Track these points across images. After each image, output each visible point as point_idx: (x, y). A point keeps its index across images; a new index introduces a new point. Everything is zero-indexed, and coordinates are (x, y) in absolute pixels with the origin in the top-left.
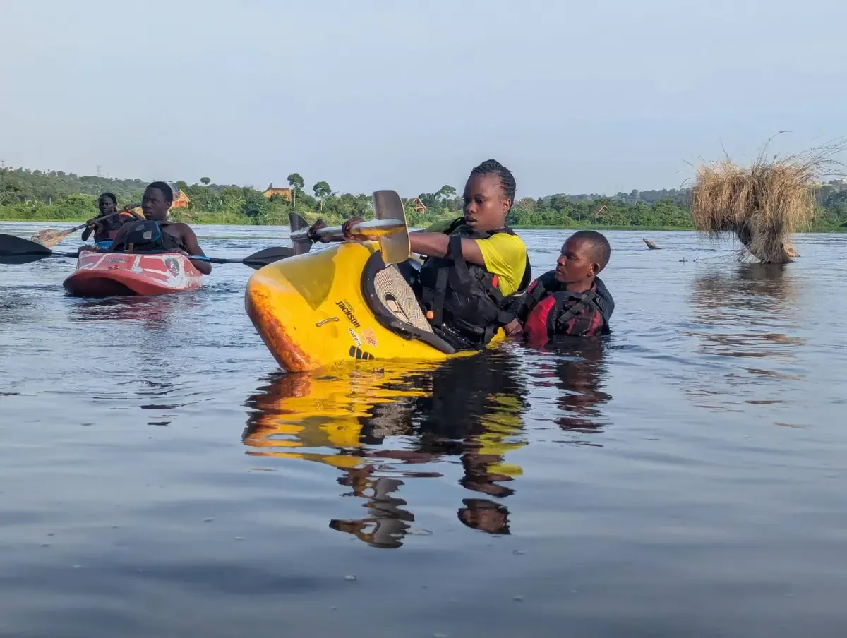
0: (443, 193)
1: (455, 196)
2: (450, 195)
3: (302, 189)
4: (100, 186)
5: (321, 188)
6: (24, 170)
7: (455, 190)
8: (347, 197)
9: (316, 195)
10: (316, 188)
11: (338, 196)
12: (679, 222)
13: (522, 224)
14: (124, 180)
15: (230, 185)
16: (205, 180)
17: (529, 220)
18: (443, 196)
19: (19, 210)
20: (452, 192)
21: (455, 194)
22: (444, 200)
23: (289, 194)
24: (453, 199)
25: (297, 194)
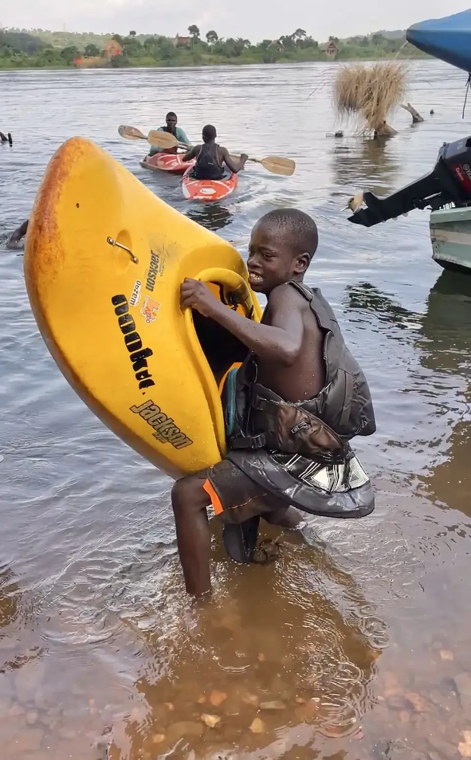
0: (297, 35)
2: (302, 36)
3: (199, 37)
4: (66, 39)
5: (212, 35)
6: (15, 29)
7: (305, 32)
8: (231, 41)
9: (208, 41)
10: (208, 35)
11: (224, 40)
14: (82, 34)
15: (153, 34)
16: (133, 33)
18: (297, 37)
19: (12, 61)
21: (305, 35)
22: (298, 40)
23: (189, 41)
24: (304, 39)
25: (196, 40)
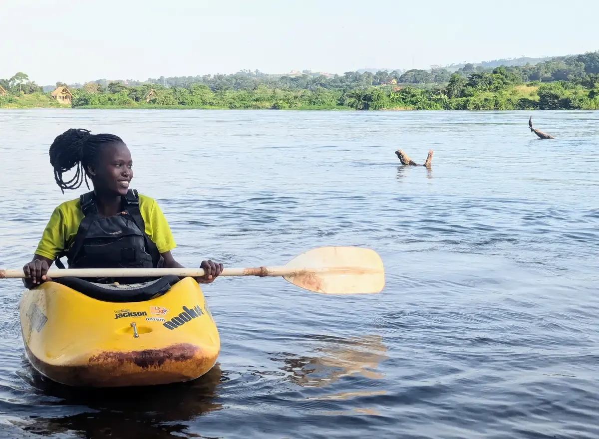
0: (18, 79)
1: (27, 81)
2: (24, 80)
12: (214, 102)
13: (92, 104)
17: (97, 101)
18: (18, 81)
20: (25, 78)
21: (28, 79)
22: (18, 84)
24: (26, 84)
